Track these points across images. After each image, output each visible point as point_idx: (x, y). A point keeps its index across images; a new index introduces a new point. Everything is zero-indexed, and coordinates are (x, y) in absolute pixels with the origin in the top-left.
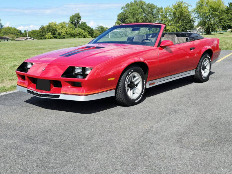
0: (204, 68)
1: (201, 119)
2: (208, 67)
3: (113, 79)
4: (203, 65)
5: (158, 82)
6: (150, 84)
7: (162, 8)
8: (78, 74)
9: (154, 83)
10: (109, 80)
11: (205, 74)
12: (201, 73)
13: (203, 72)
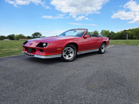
0: (103, 48)
1: (100, 70)
2: (104, 48)
3: (60, 49)
4: (102, 47)
5: (82, 52)
6: (79, 53)
7: (90, 33)
8: (44, 46)
9: (81, 53)
10: (58, 49)
11: (103, 51)
12: (101, 50)
13: (102, 50)
